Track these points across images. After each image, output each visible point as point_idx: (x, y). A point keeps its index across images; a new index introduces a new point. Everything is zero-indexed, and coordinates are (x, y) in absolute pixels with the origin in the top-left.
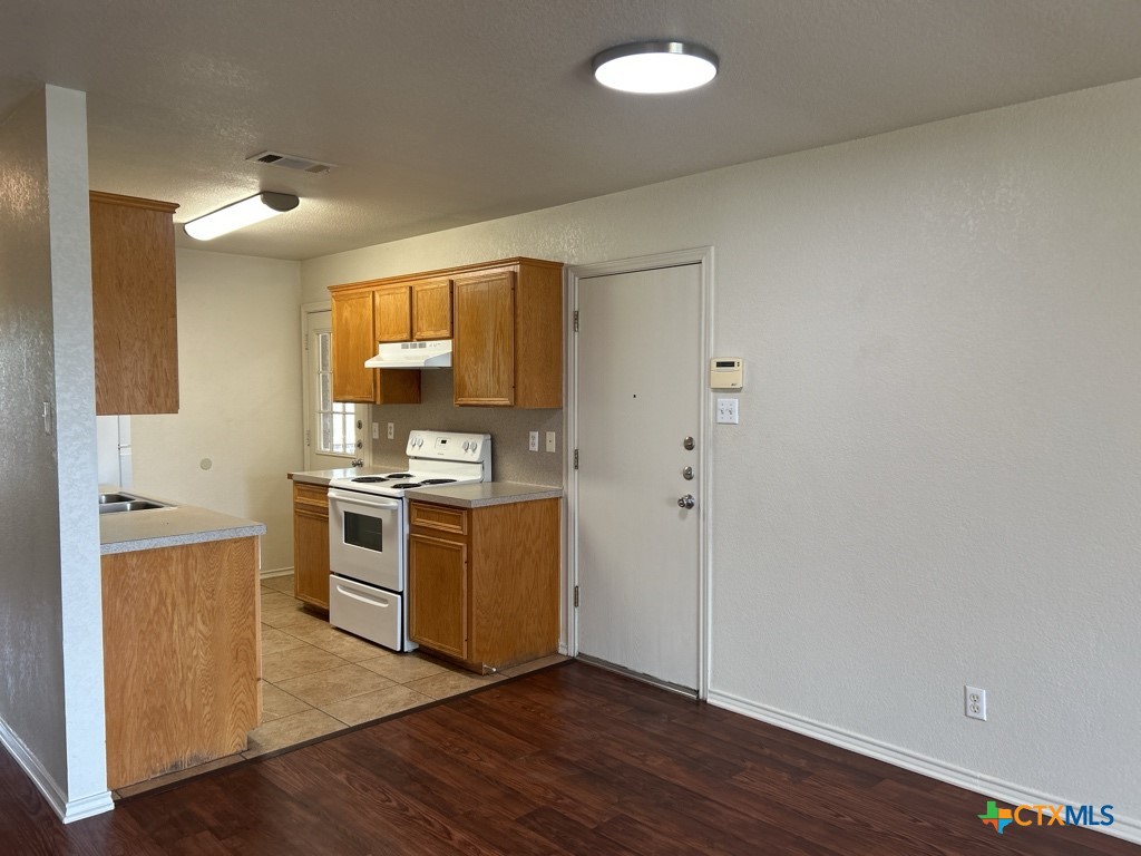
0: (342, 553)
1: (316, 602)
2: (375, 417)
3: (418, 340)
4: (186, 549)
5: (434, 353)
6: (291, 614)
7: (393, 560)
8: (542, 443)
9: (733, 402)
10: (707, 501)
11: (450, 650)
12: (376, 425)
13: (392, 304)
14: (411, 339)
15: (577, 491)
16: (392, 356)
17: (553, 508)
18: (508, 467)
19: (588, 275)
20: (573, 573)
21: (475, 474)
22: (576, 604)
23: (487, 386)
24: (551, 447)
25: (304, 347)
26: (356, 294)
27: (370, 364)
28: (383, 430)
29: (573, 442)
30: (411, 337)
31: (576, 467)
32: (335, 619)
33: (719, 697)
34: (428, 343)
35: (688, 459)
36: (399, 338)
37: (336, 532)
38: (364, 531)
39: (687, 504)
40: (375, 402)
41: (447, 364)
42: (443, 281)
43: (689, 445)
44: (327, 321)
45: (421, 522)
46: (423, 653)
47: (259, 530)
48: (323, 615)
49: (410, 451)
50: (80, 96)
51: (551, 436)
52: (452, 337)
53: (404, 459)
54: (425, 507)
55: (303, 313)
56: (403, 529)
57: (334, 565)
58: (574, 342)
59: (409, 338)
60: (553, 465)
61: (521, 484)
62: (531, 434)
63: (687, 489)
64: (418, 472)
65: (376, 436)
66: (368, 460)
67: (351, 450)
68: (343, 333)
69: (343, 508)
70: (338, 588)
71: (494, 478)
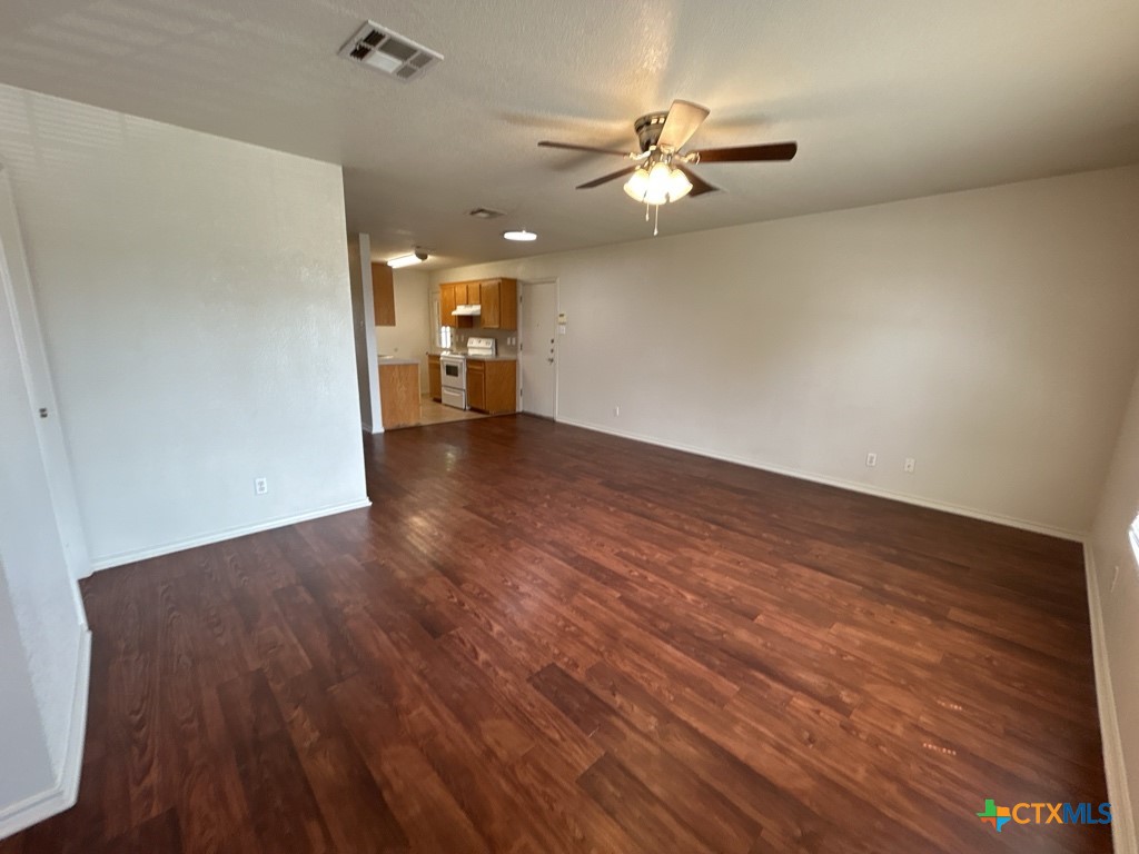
0: (445, 378)
1: (437, 396)
2: (457, 333)
3: (470, 304)
4: (399, 365)
5: (474, 309)
6: (429, 401)
7: (461, 380)
8: (511, 342)
9: (563, 327)
10: (556, 360)
11: (480, 407)
12: (457, 336)
13: (461, 291)
15: (521, 358)
16: (462, 310)
17: (514, 363)
18: (501, 350)
19: (525, 284)
20: (520, 385)
21: (490, 352)
23: (491, 322)
24: (514, 343)
25: (431, 307)
26: (448, 287)
27: (454, 313)
28: (460, 338)
29: (520, 342)
30: (467, 303)
31: (521, 350)
32: (444, 401)
33: (559, 419)
34: (473, 306)
35: (552, 346)
36: (463, 304)
37: (443, 372)
38: (452, 371)
39: (552, 360)
40: (457, 328)
41: (479, 313)
42: (478, 285)
43: (553, 341)
44: (439, 296)
45: (470, 367)
46: (472, 409)
47: (419, 362)
48: (439, 401)
49: (469, 345)
50: (368, 236)
51: (514, 340)
52: (480, 304)
53: (467, 349)
54: (473, 363)
55: (430, 293)
56: (464, 370)
57: (443, 383)
58: (520, 307)
60: (514, 349)
61: (504, 355)
62: (508, 338)
63: (551, 356)
64: (471, 352)
66: (455, 350)
67: (449, 344)
68: (444, 301)
69: (445, 364)
70: (444, 391)
71: (497, 353)
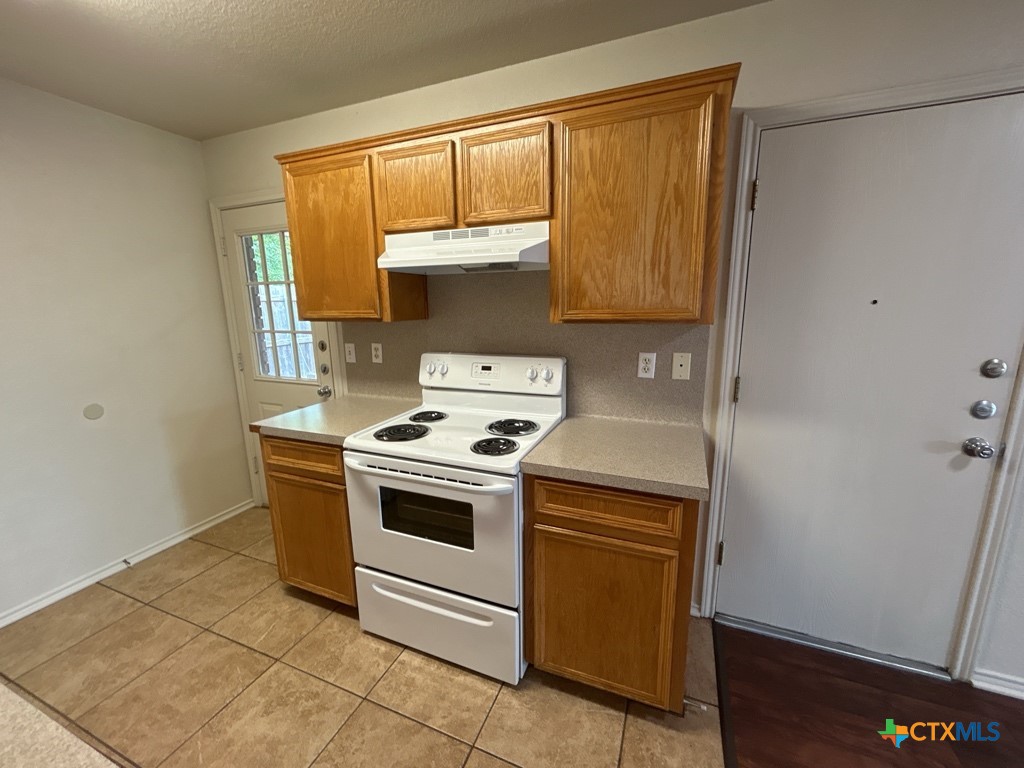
3: (469, 225)
8: (665, 367)
12: (350, 347)
14: (455, 226)
22: (719, 561)
24: (683, 373)
25: (220, 253)
26: (332, 162)
28: (363, 353)
30: (454, 222)
31: (735, 399)
32: (368, 618)
33: (993, 679)
34: (492, 229)
36: (430, 222)
40: (380, 320)
49: (424, 378)
51: (684, 358)
52: (550, 216)
55: (213, 210)
59: (452, 223)
61: (620, 419)
62: (642, 356)
65: (352, 359)
66: (341, 388)
67: (310, 373)
71: (569, 410)
